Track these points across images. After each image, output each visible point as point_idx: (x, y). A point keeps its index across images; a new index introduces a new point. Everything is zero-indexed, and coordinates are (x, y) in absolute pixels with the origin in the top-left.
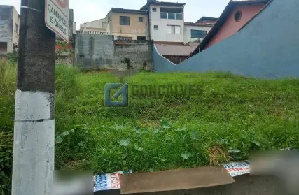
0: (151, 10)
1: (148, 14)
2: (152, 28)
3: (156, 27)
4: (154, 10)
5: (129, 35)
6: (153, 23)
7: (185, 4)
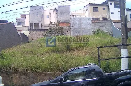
0: (109, 4)
1: (108, 6)
2: (111, 13)
3: (112, 13)
4: (111, 4)
5: (99, 17)
6: (111, 11)
7: (126, 1)
